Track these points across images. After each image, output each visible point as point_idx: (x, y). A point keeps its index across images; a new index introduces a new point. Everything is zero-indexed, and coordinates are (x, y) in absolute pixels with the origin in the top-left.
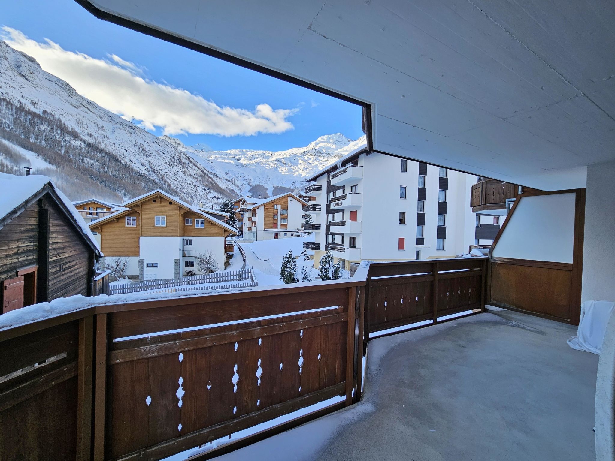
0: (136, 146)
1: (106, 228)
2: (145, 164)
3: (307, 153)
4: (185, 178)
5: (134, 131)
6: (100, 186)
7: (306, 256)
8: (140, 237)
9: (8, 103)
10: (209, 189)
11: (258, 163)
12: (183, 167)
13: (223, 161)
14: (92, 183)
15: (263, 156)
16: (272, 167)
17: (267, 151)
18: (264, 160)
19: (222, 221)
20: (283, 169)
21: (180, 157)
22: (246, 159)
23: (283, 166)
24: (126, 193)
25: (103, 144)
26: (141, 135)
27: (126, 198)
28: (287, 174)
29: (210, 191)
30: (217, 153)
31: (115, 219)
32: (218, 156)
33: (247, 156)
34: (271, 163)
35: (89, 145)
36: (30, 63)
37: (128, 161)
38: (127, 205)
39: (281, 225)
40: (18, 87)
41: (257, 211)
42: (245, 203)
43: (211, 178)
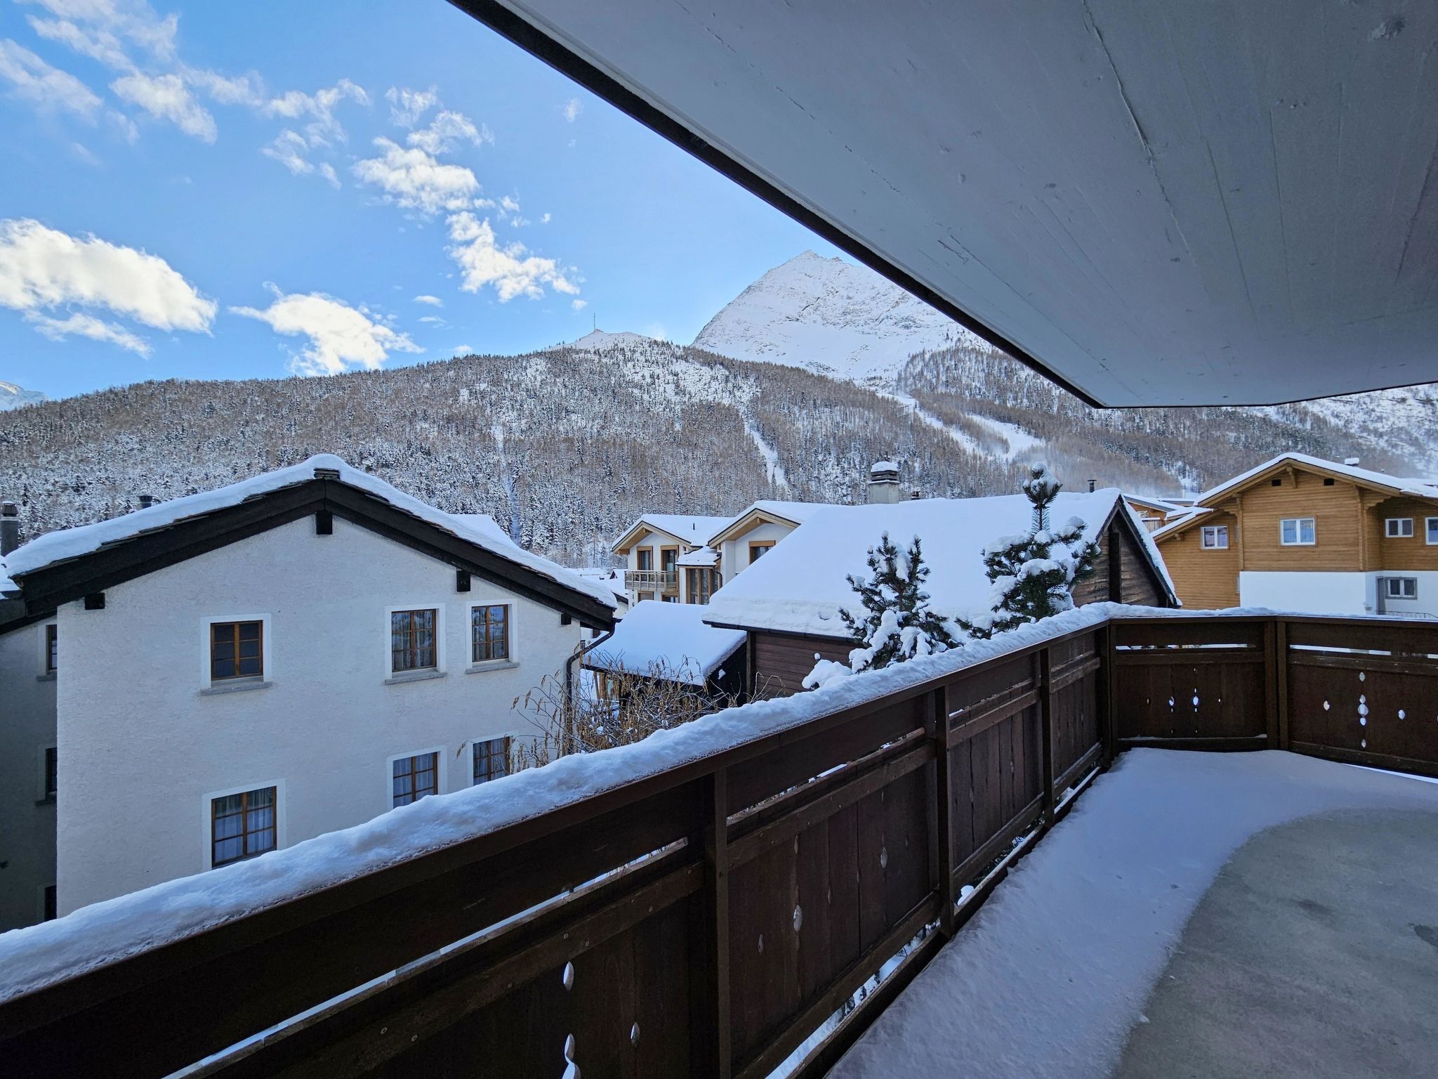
6: (1127, 461)
8: (1241, 573)
14: (1110, 458)
24: (1188, 468)
27: (1186, 479)
31: (1177, 535)
38: (1206, 502)
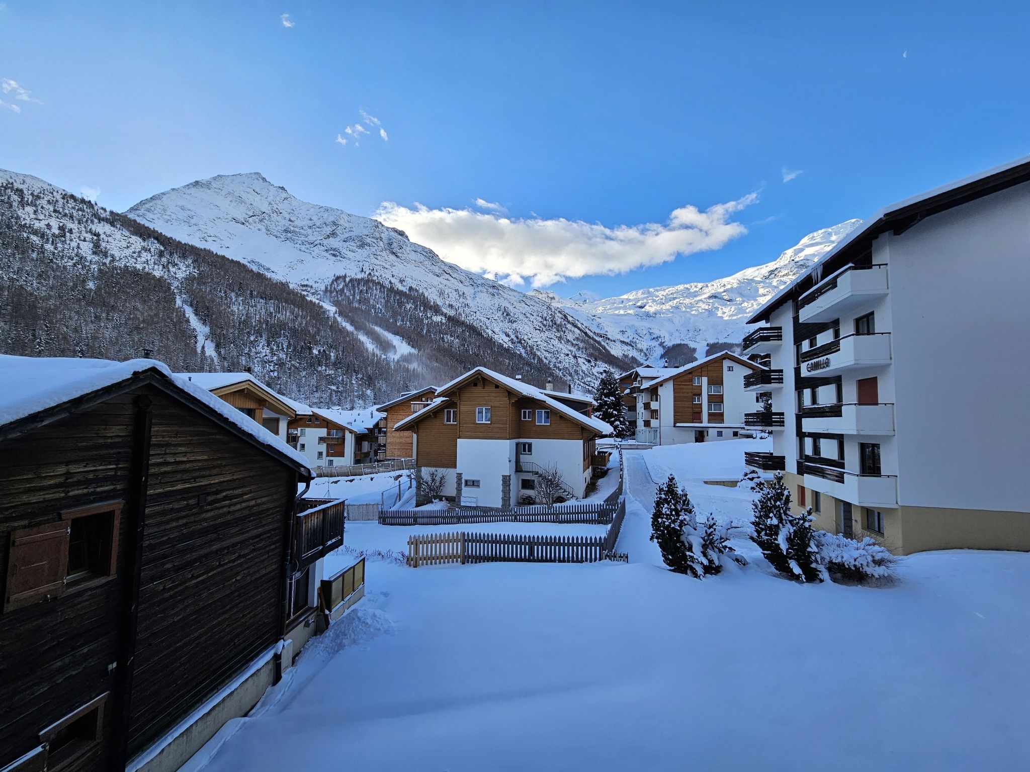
0: (500, 310)
1: (422, 426)
2: (510, 333)
3: (776, 272)
4: (561, 346)
5: (497, 291)
7: (756, 480)
8: (458, 440)
9: (382, 286)
10: (596, 360)
11: (677, 308)
12: (558, 331)
13: (617, 312)
15: (689, 294)
16: (704, 311)
17: (692, 284)
18: (688, 300)
19: (581, 413)
20: (726, 310)
21: (554, 317)
22: (655, 303)
23: (726, 304)
25: (463, 315)
26: (505, 296)
28: (735, 318)
29: (598, 363)
30: (608, 302)
31: (431, 414)
32: (609, 307)
33: (657, 299)
34: (701, 304)
35: (450, 319)
36: (400, 237)
37: (490, 333)
39: (710, 415)
40: (389, 267)
41: (660, 391)
42: (639, 379)
43: (599, 343)
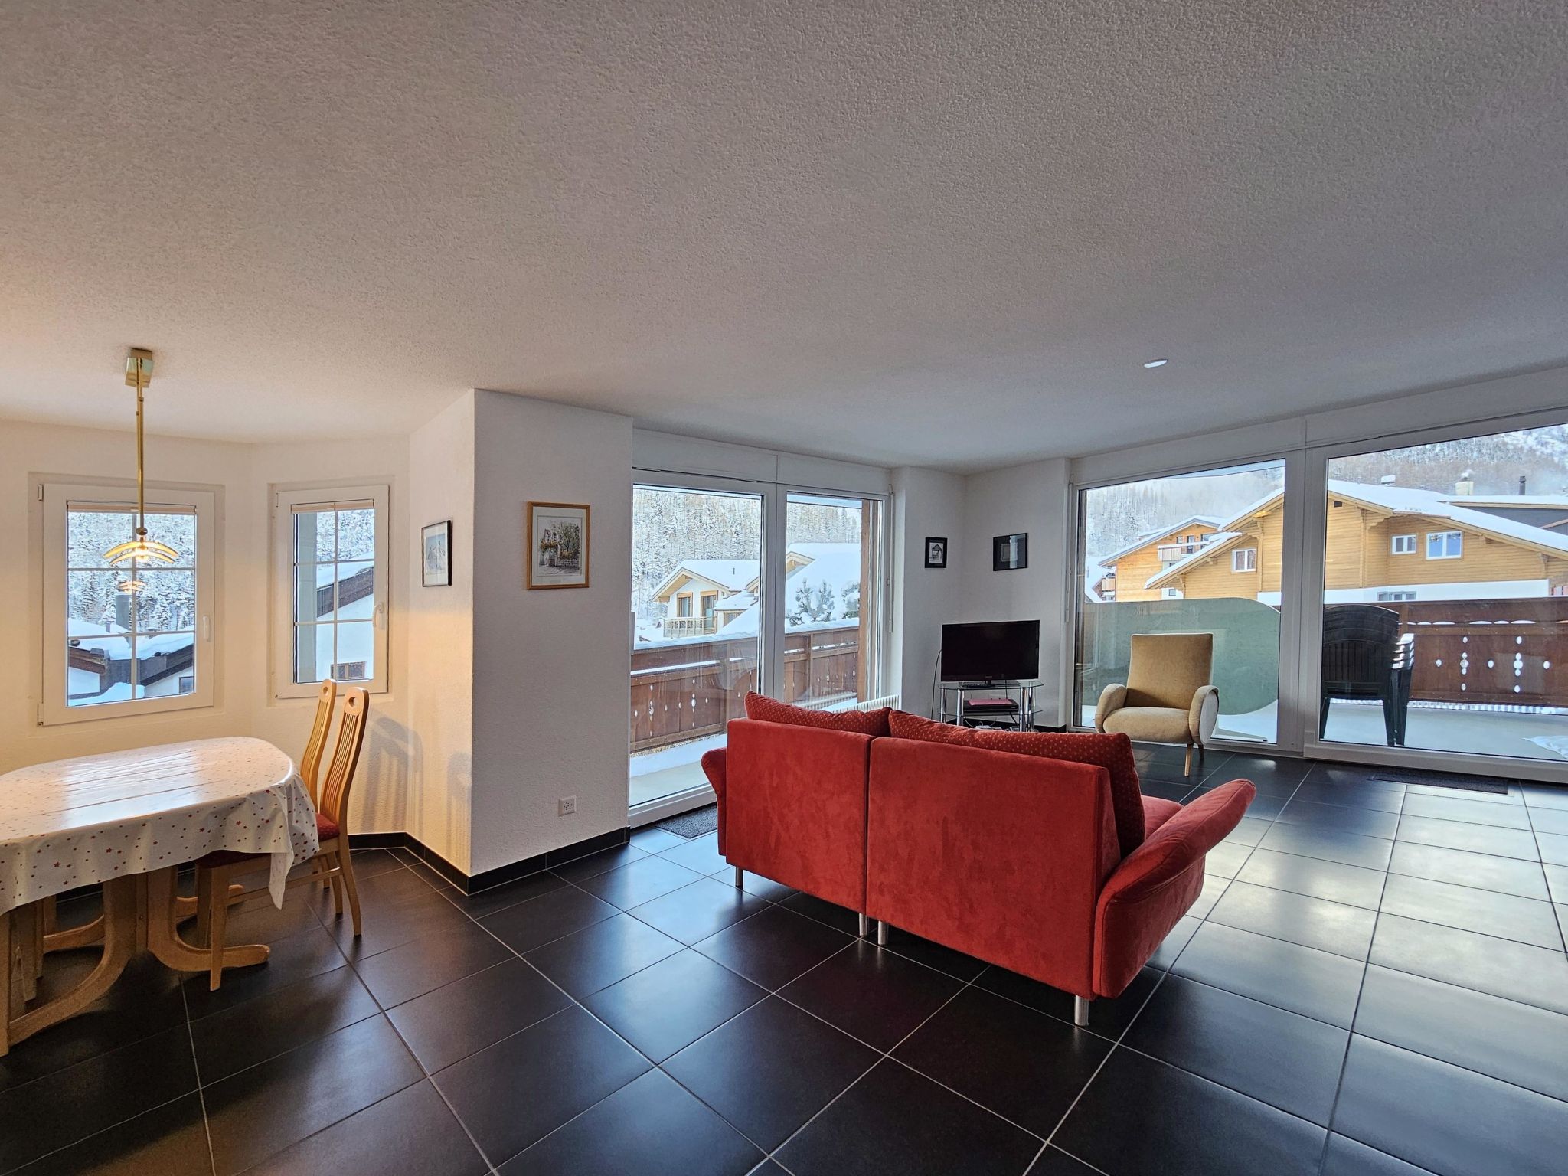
1: (1191, 578)
8: (1259, 594)
31: (1209, 560)
38: (1230, 526)
